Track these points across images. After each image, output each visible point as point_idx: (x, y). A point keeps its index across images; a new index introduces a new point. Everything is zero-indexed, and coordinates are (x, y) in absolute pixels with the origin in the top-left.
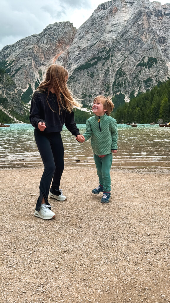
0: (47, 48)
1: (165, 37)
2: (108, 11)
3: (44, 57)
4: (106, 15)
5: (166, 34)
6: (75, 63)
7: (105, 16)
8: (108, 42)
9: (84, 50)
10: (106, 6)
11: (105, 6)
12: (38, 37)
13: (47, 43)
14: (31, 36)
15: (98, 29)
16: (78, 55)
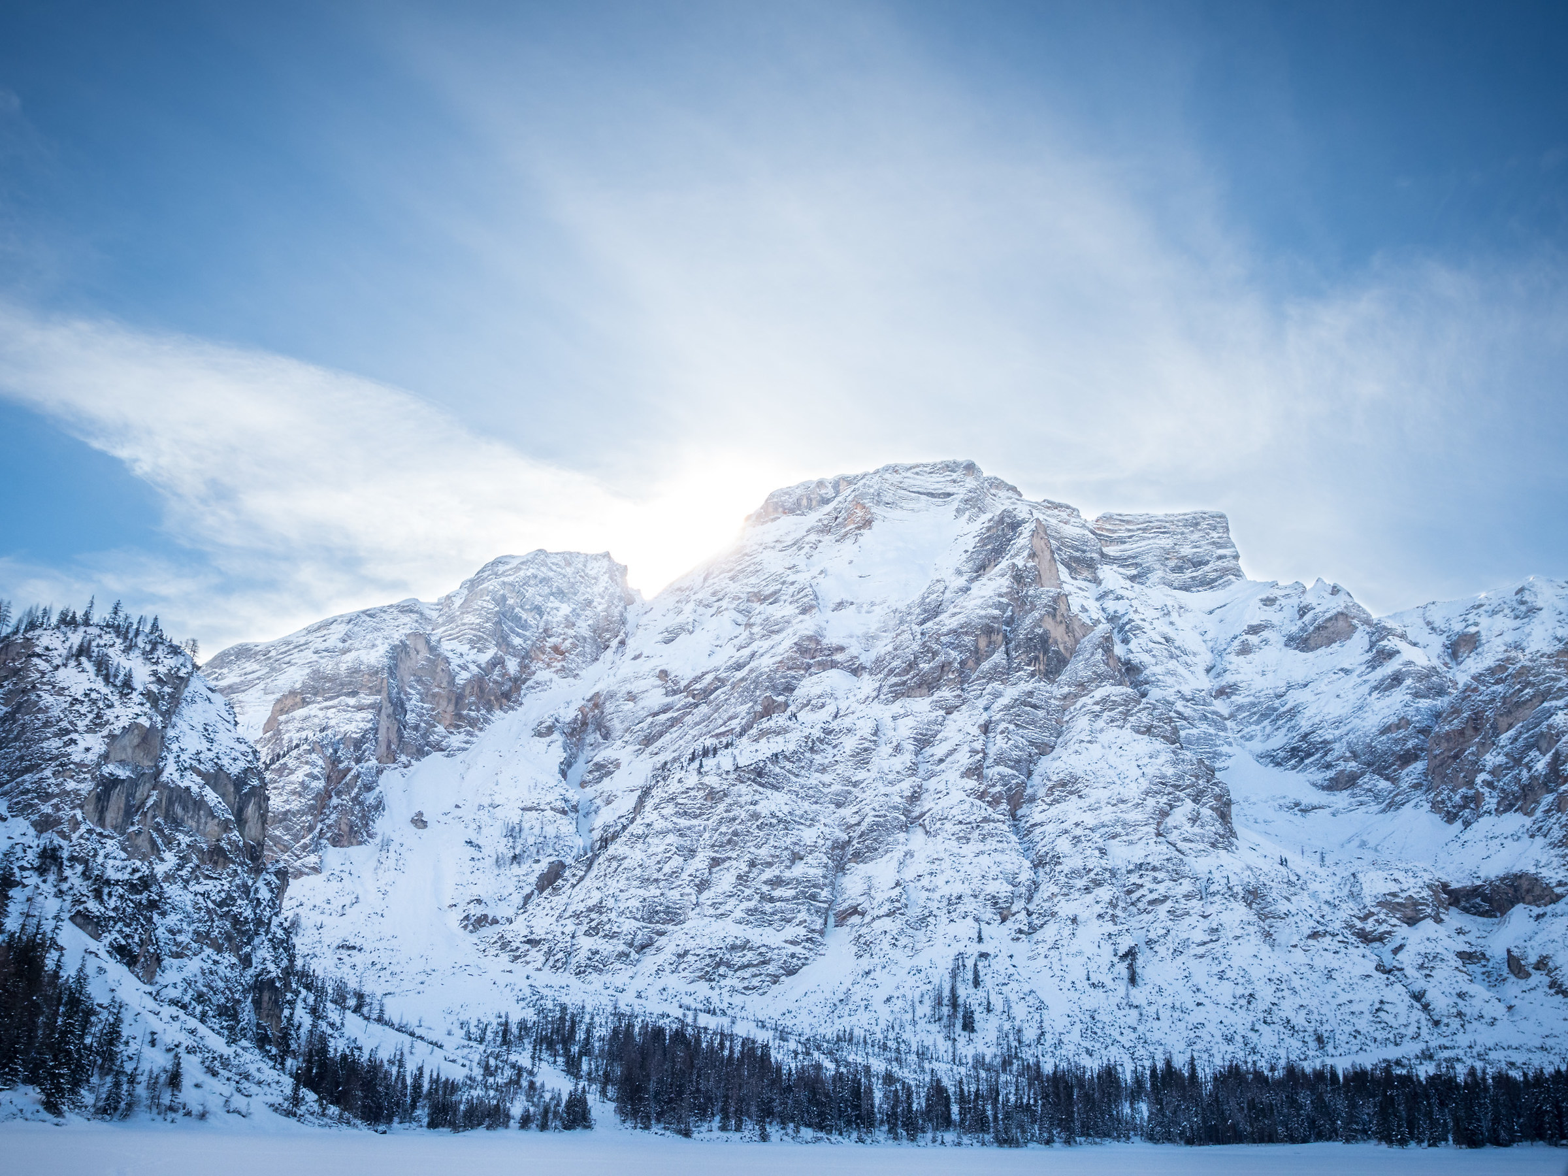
0: (479, 666)
1: (1131, 656)
2: (820, 520)
3: (451, 708)
4: (813, 537)
5: (1133, 645)
6: (639, 752)
7: (807, 539)
8: (841, 649)
9: (698, 686)
10: (810, 500)
11: (804, 502)
12: (427, 612)
13: (480, 638)
14: (391, 606)
15: (775, 593)
16: (655, 714)
